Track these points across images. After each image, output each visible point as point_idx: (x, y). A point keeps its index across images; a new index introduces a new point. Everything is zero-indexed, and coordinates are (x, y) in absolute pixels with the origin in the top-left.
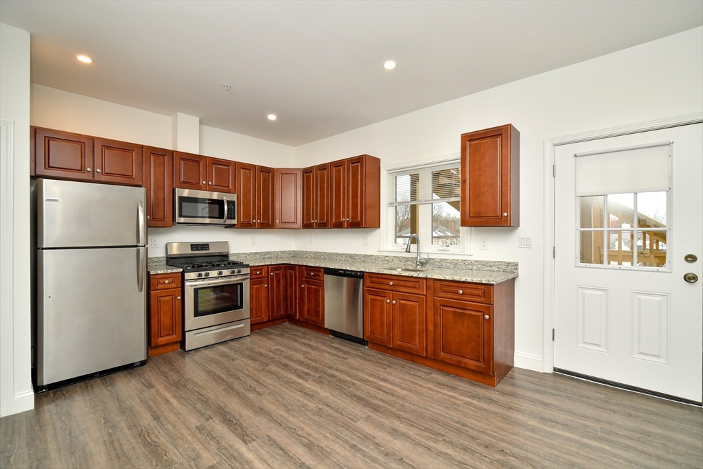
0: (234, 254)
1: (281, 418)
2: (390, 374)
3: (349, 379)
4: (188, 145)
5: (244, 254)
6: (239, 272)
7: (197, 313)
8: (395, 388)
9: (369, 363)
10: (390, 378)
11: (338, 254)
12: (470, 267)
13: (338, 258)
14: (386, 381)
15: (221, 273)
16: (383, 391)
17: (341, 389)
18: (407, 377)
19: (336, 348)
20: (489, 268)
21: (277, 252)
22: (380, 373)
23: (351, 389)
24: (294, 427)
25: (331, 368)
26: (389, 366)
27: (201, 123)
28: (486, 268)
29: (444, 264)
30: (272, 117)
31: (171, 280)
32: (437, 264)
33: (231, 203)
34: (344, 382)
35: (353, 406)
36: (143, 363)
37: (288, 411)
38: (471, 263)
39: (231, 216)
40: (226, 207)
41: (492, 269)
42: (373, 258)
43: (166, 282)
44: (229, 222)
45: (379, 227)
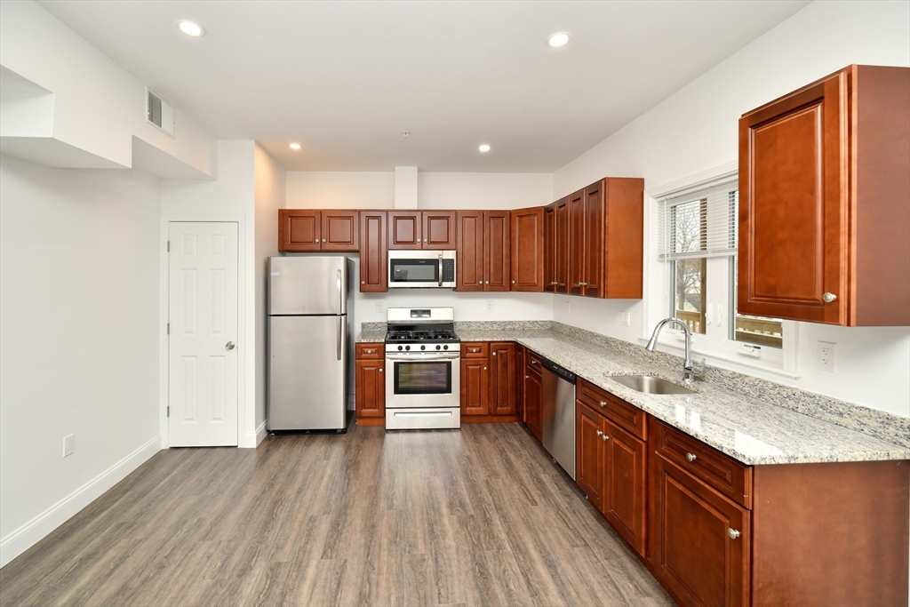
0: (463, 323)
1: (377, 548)
2: (572, 558)
3: (503, 536)
4: (406, 199)
5: (476, 322)
6: (446, 347)
7: (398, 391)
8: (552, 587)
9: (562, 525)
10: (564, 565)
11: (593, 335)
12: (791, 404)
13: (592, 341)
14: (551, 565)
15: (423, 348)
16: (528, 582)
17: (476, 546)
18: (594, 580)
19: (539, 481)
20: (836, 418)
21: (524, 323)
22: (558, 549)
23: (488, 553)
24: (376, 566)
25: (499, 509)
26: (586, 544)
27: (419, 170)
28: (828, 416)
29: (739, 386)
30: (484, 148)
31: (374, 350)
32: (726, 381)
33: (448, 263)
34: (492, 536)
35: (462, 578)
36: (344, 431)
37: (393, 542)
38: (793, 395)
39: (448, 277)
40: (441, 267)
41: (843, 421)
42: (632, 349)
43: (369, 351)
44: (446, 284)
45: (642, 298)
